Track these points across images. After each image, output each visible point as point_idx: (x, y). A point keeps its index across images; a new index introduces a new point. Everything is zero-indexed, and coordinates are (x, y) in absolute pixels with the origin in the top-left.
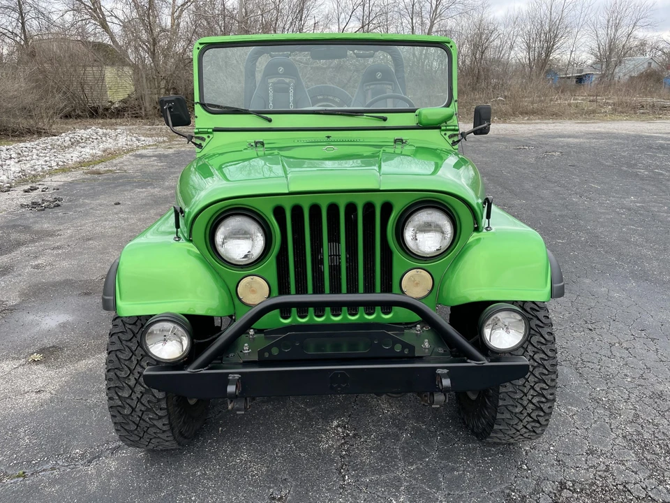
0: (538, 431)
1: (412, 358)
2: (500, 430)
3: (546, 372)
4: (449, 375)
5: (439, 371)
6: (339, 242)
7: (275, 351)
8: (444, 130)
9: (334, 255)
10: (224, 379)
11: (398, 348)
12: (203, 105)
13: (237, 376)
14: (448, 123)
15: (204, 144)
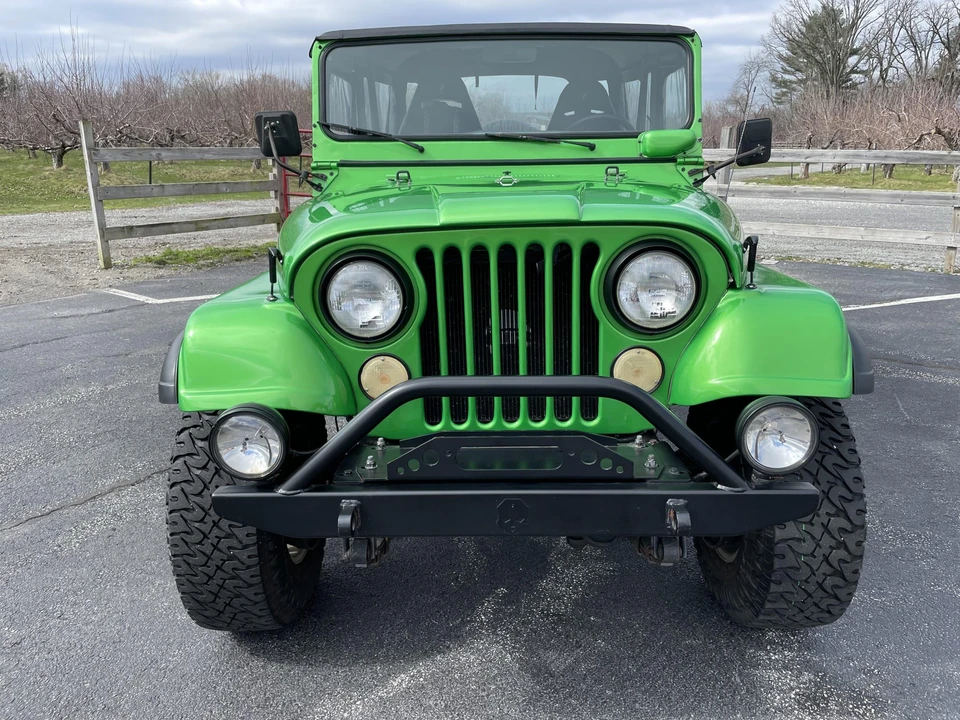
1: (630, 481)
2: (775, 609)
4: (686, 508)
5: (671, 502)
6: (517, 310)
7: (414, 466)
8: (680, 164)
9: (508, 329)
10: (334, 507)
11: (607, 466)
12: (325, 127)
13: (354, 502)
14: (688, 153)
15: (324, 185)
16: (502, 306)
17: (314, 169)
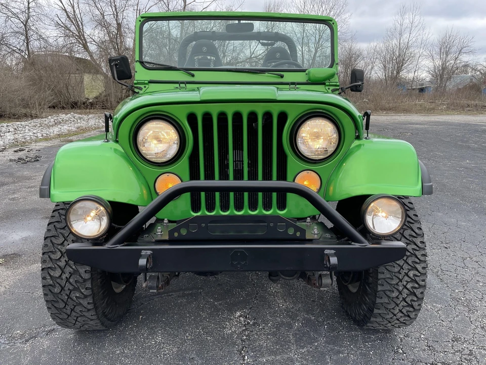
0: (412, 315)
1: (304, 241)
3: (418, 261)
4: (335, 255)
5: (326, 252)
6: (242, 150)
7: (184, 232)
8: (328, 86)
9: (238, 161)
10: (138, 254)
11: (291, 231)
12: (142, 63)
13: (149, 252)
14: (331, 80)
15: (141, 92)
16: (234, 149)
17: (135, 84)
